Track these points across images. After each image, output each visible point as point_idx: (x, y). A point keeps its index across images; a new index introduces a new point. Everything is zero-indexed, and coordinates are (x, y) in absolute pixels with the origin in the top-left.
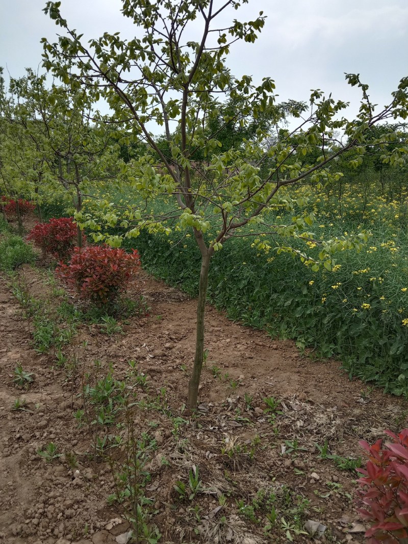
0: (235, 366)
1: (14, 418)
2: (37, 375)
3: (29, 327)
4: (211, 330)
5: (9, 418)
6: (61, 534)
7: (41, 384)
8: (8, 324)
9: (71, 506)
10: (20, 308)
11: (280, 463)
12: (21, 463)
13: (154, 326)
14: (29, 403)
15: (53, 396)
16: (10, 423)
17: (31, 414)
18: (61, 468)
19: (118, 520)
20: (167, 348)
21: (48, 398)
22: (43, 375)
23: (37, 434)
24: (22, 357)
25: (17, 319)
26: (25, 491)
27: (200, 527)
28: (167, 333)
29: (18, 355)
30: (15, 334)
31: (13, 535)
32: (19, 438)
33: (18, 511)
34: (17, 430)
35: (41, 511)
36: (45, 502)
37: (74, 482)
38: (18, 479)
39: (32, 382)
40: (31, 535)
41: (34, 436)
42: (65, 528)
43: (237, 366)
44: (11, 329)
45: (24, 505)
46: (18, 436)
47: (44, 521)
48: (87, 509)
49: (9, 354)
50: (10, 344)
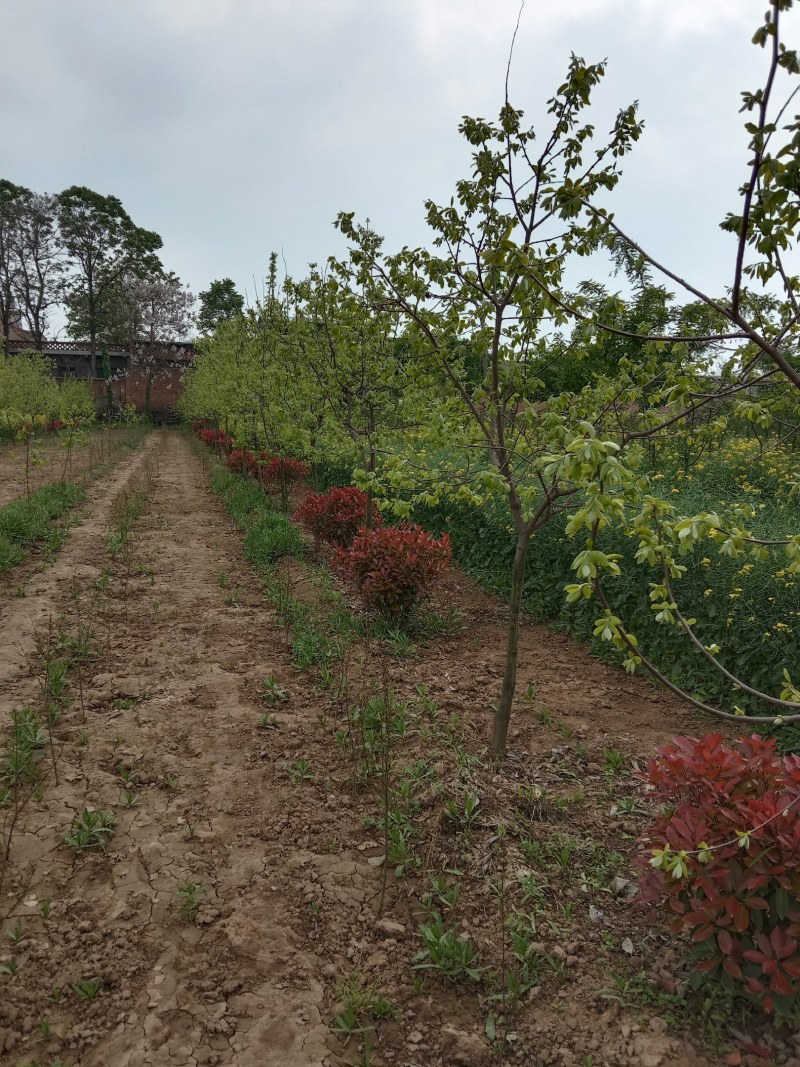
0: (579, 714)
1: (260, 735)
2: (292, 694)
3: (285, 639)
4: (554, 666)
5: (253, 734)
6: (306, 846)
7: (298, 704)
8: (258, 634)
9: (320, 823)
10: (276, 614)
11: (603, 824)
12: (265, 777)
13: (467, 654)
14: (280, 723)
15: (310, 719)
16: (254, 740)
17: (281, 734)
18: (313, 789)
19: (373, 844)
20: (479, 682)
21: (305, 720)
22: (300, 694)
23: (287, 753)
24: (274, 672)
25: (272, 628)
26: (268, 801)
27: (468, 855)
28: (484, 663)
29: (270, 670)
30: (267, 646)
31: (252, 836)
32: (264, 757)
33: (259, 818)
34: (263, 747)
35: (284, 821)
36: (290, 814)
37: (327, 805)
38: (260, 791)
39: (286, 702)
40: (272, 840)
41: (283, 756)
42: (310, 841)
43: (583, 716)
44: (262, 639)
45: (265, 814)
46: (263, 753)
47: (286, 831)
48: (339, 829)
49: (258, 667)
50: (260, 657)
